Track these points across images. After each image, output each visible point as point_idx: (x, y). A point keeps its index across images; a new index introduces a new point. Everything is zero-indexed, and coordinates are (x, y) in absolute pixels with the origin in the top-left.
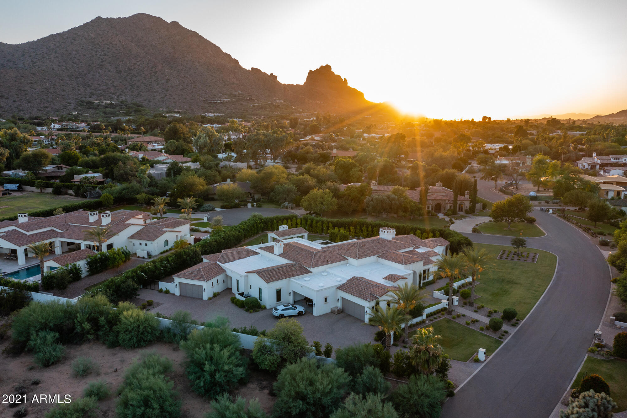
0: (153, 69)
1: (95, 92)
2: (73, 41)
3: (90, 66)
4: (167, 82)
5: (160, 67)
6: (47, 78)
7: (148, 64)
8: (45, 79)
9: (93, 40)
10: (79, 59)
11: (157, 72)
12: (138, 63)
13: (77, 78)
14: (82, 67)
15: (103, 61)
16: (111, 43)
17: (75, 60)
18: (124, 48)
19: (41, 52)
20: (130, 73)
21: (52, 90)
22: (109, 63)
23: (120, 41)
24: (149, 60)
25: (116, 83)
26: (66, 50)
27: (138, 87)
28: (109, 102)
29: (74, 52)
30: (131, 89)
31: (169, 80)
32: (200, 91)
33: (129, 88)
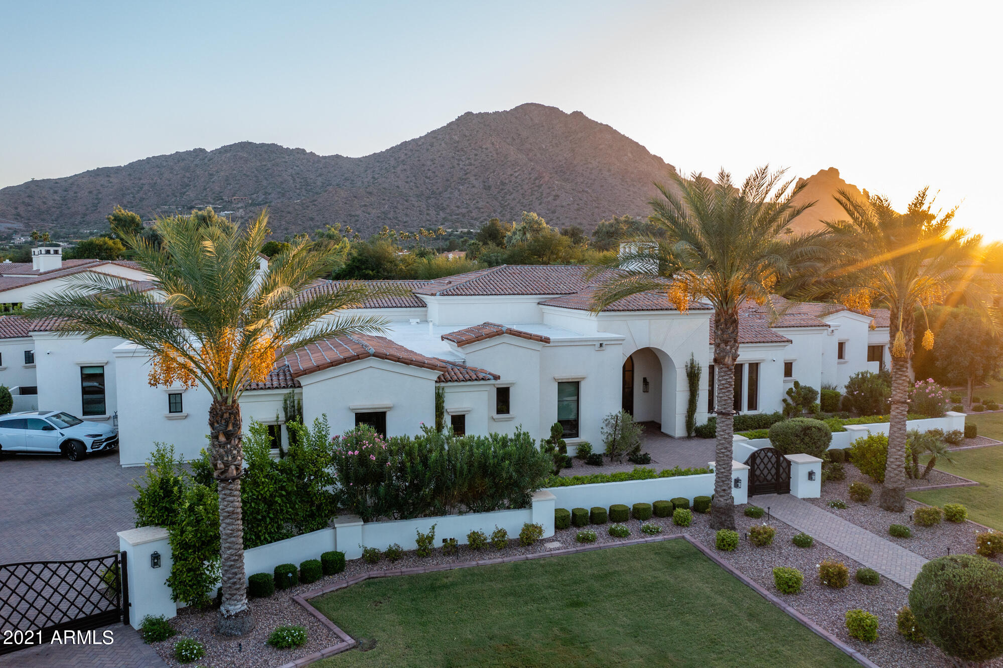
0: (537, 181)
1: (450, 218)
2: (430, 147)
3: (448, 180)
4: (555, 200)
5: (547, 179)
6: (387, 198)
7: (530, 174)
8: (384, 200)
9: (456, 145)
10: (434, 172)
11: (542, 185)
12: (517, 174)
13: (430, 198)
14: (437, 182)
15: (466, 174)
16: (481, 147)
17: (430, 174)
18: (497, 154)
19: (387, 166)
20: (502, 189)
21: (391, 215)
22: (475, 176)
23: (493, 144)
24: (532, 169)
25: (480, 205)
26: (419, 160)
27: (512, 208)
28: (466, 230)
29: (429, 163)
30: (501, 212)
31: (558, 196)
32: (605, 212)
33: (499, 211)
